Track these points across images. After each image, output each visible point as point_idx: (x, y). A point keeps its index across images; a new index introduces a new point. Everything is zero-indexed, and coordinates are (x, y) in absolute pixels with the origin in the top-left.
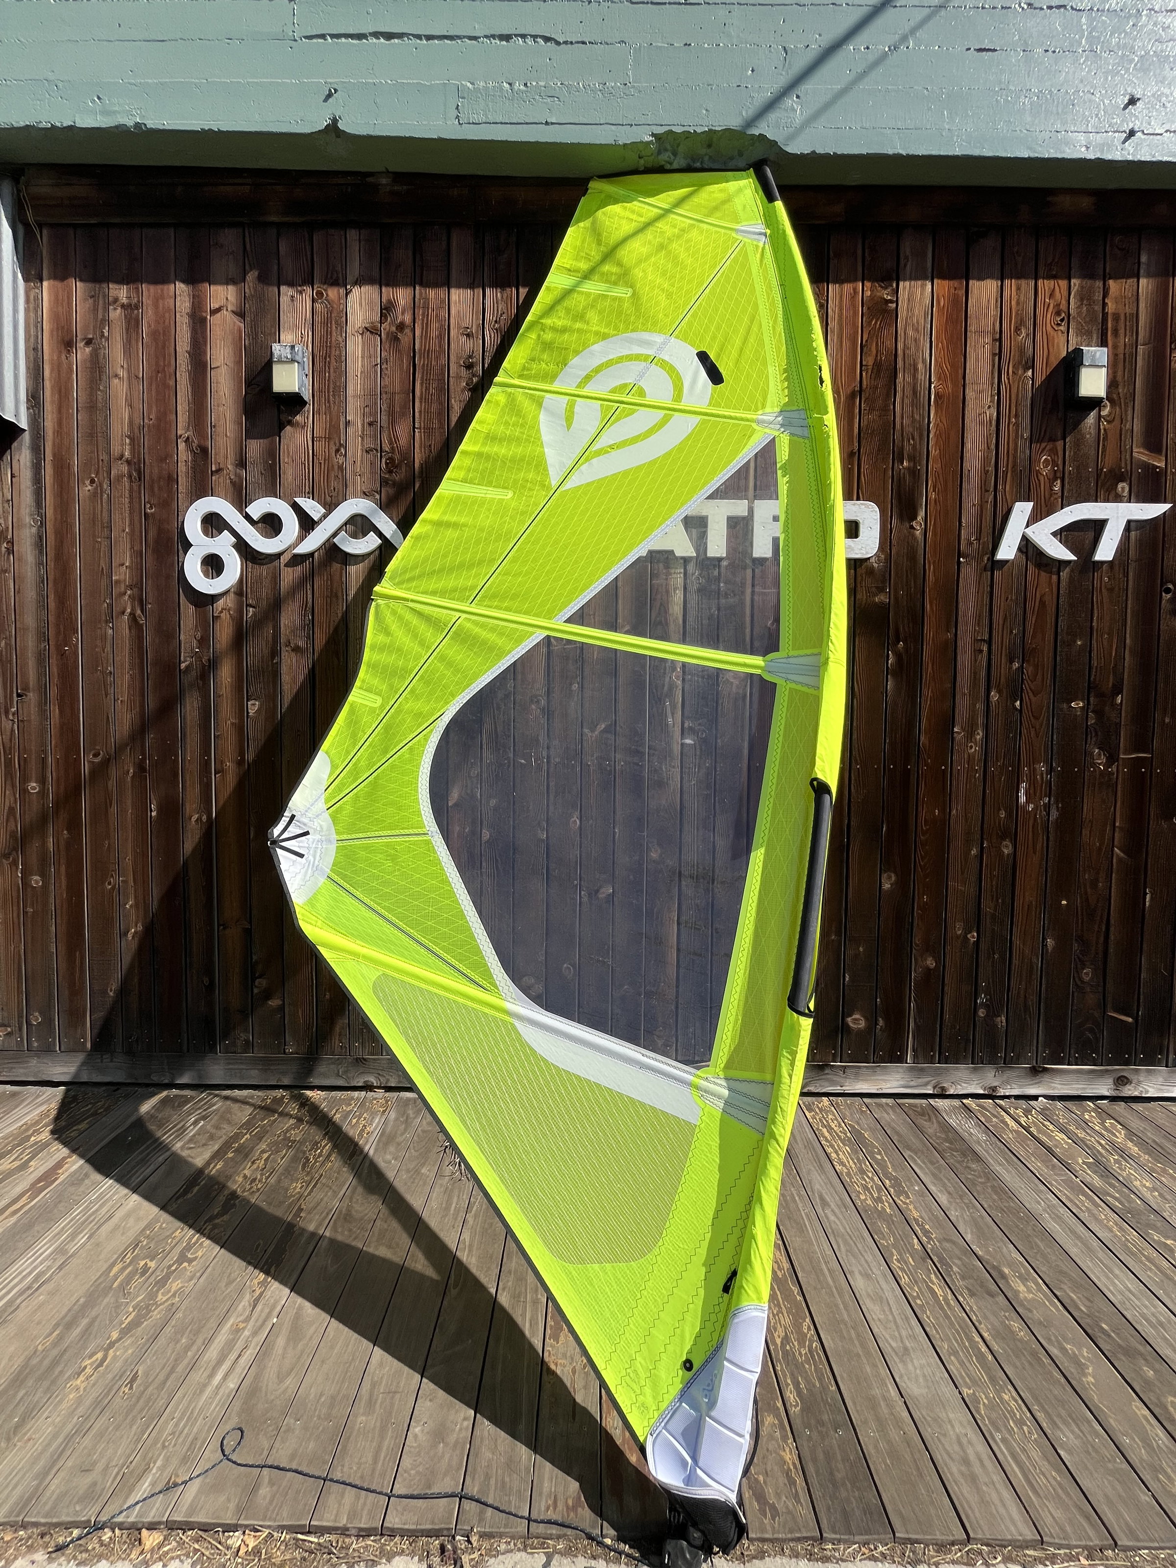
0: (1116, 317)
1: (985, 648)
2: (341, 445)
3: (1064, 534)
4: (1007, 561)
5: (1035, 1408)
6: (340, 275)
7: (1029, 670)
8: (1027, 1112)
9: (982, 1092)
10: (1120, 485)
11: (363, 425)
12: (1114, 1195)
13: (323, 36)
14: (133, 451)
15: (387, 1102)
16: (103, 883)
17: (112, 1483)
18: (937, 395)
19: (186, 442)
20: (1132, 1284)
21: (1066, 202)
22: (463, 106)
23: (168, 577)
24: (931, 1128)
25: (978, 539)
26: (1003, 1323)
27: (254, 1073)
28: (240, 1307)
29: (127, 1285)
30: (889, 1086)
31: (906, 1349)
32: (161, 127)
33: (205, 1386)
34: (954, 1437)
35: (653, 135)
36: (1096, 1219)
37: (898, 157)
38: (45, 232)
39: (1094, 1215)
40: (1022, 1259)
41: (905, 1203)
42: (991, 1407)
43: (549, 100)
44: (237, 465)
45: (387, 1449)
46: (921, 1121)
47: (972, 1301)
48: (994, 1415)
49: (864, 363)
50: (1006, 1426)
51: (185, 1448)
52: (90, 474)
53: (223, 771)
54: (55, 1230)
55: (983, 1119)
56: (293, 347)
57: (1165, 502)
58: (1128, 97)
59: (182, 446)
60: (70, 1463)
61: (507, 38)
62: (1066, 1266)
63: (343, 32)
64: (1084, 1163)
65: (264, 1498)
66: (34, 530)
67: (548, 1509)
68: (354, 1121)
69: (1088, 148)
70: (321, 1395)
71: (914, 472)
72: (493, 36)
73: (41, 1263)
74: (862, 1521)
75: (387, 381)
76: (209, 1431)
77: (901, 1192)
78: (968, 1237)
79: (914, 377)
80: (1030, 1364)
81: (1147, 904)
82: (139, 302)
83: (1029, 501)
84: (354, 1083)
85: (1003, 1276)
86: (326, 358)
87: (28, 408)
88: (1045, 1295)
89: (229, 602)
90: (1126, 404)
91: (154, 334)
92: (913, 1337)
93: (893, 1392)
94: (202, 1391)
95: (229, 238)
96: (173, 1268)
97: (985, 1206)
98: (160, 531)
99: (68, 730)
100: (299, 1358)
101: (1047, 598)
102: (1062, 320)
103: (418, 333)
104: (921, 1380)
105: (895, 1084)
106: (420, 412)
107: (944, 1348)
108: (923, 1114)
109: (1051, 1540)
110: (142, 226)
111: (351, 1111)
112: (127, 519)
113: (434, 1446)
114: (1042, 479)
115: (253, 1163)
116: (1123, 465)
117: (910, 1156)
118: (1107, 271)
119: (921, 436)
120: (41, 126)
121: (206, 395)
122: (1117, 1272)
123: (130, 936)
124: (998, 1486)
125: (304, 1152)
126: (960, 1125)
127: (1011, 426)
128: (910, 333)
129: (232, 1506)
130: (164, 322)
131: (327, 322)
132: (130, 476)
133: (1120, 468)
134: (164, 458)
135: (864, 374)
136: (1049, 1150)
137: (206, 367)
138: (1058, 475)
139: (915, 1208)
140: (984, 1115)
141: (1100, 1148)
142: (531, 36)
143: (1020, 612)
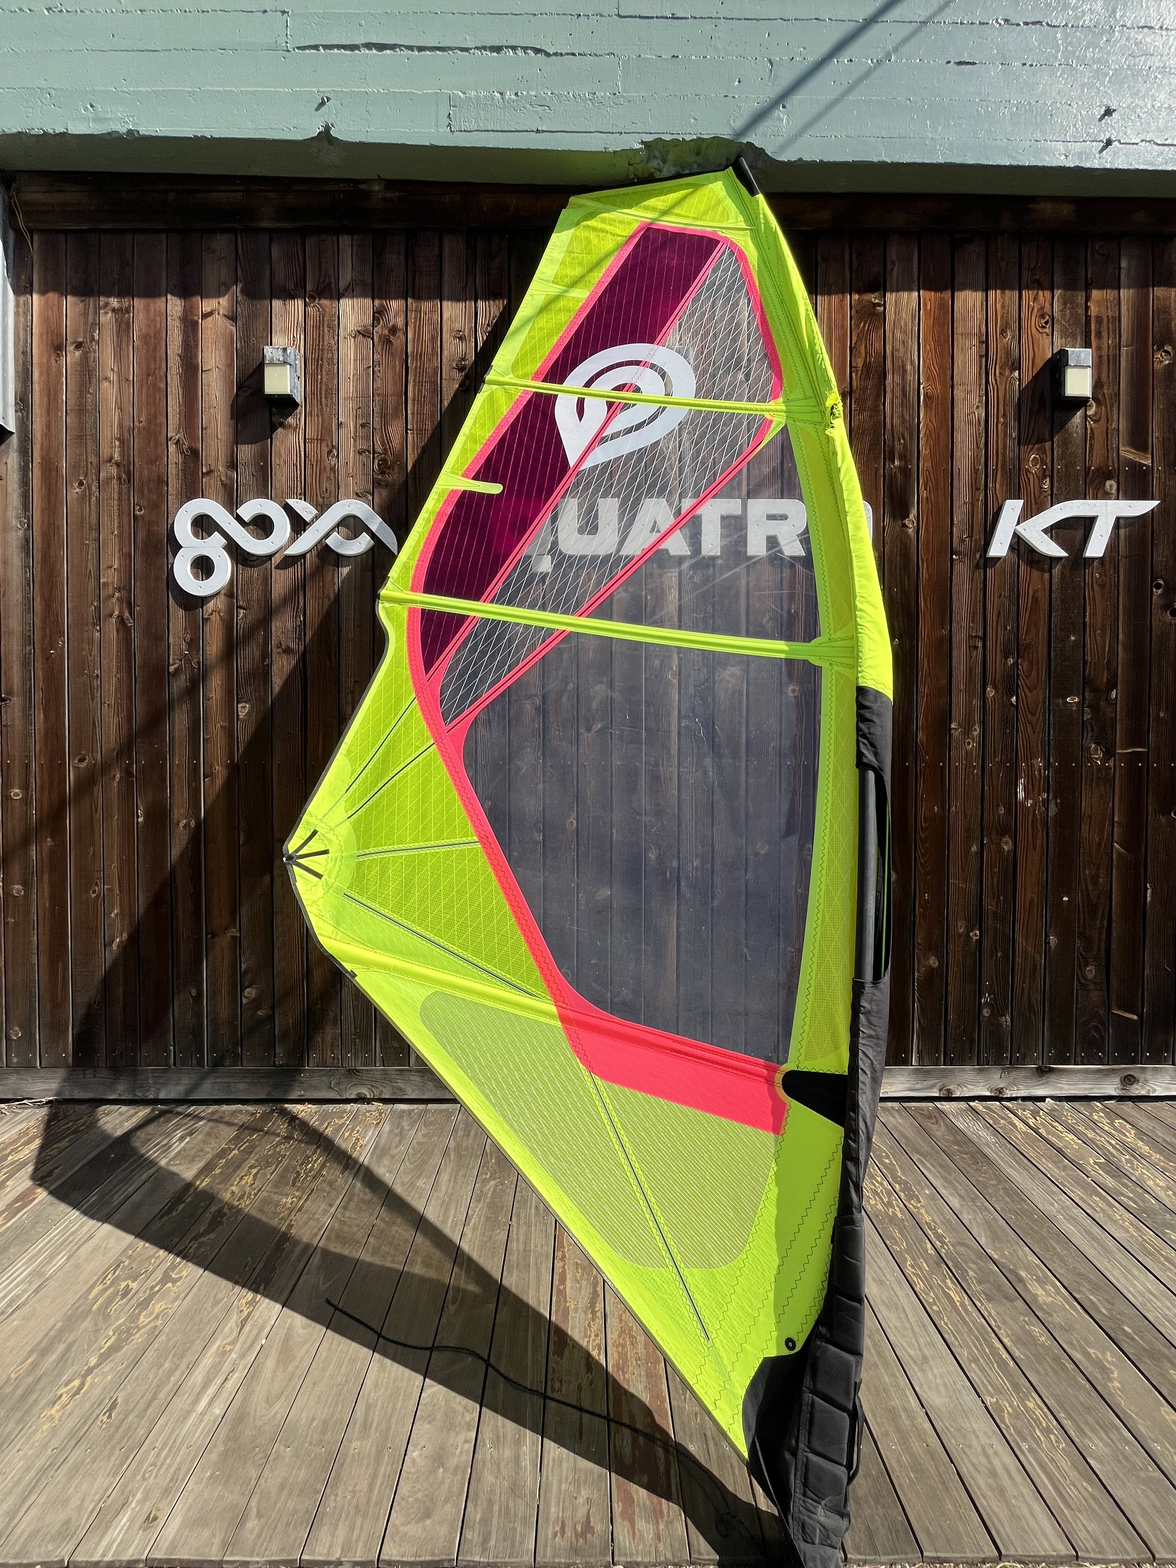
0: (1099, 320)
1: (980, 644)
2: (333, 447)
3: (1055, 531)
4: (999, 559)
5: (1061, 1416)
6: (333, 280)
7: (1024, 665)
8: (1035, 1114)
9: (988, 1094)
10: (1108, 483)
11: (355, 427)
12: (1128, 1194)
13: (316, 47)
14: (122, 454)
15: (380, 1114)
16: (87, 891)
17: (88, 1519)
18: (926, 395)
19: (176, 444)
20: (1152, 1284)
21: (1047, 208)
22: (455, 115)
23: (157, 579)
24: (939, 1131)
25: (970, 536)
26: (1023, 1328)
27: (242, 1086)
28: (227, 1328)
29: (107, 1307)
30: (894, 1089)
31: (924, 1357)
32: (154, 134)
33: (189, 1412)
34: (979, 1449)
35: (642, 142)
36: (1112, 1220)
37: (883, 165)
38: (36, 237)
39: (1109, 1216)
40: (1038, 1262)
41: (916, 1207)
42: (1016, 1415)
43: (539, 108)
44: (228, 467)
45: (384, 1476)
46: (928, 1124)
47: (990, 1306)
48: (1019, 1424)
49: (854, 365)
50: (1032, 1436)
51: (167, 1480)
52: (79, 476)
53: (212, 775)
54: (33, 1250)
55: (991, 1122)
56: (285, 350)
57: (1153, 499)
58: (1104, 109)
59: (172, 448)
60: (42, 1499)
61: (498, 49)
62: (1085, 1268)
63: (336, 43)
64: (1095, 1163)
65: (253, 1530)
66: (21, 533)
67: (555, 1535)
68: (347, 1134)
69: (1067, 156)
70: (313, 1420)
71: (905, 471)
72: (484, 48)
73: (16, 1286)
74: (888, 1540)
75: (379, 383)
76: (192, 1461)
77: (911, 1196)
78: (983, 1241)
79: (903, 378)
80: (1053, 1369)
81: (1149, 899)
82: (130, 306)
83: (1019, 499)
84: (347, 1096)
85: (1021, 1280)
86: (318, 361)
87: (16, 411)
88: (1064, 1298)
89: (219, 603)
90: (1112, 406)
91: (145, 338)
92: (932, 1344)
93: (914, 1402)
94: (185, 1418)
95: (221, 243)
96: (157, 1289)
97: (998, 1209)
98: (149, 532)
99: (54, 733)
100: (289, 1381)
101: (1040, 595)
102: (1046, 323)
103: (410, 336)
104: (942, 1389)
105: (901, 1087)
106: (413, 414)
107: (964, 1355)
108: (929, 1117)
109: (1086, 1555)
110: (134, 231)
111: (343, 1124)
112: (116, 521)
113: (434, 1471)
114: (1031, 477)
115: (241, 1178)
116: (1110, 463)
117: (919, 1160)
118: (1089, 276)
119: (911, 437)
120: (32, 132)
121: (197, 397)
122: (1136, 1273)
123: (115, 946)
124: (1028, 1499)
125: (295, 1167)
126: (968, 1128)
127: (1000, 425)
128: (898, 335)
129: (217, 1541)
130: (155, 326)
131: (319, 326)
132: (119, 478)
133: (1108, 466)
134: (154, 460)
135: (854, 375)
136: (1059, 1151)
137: (198, 370)
138: (1047, 473)
139: (926, 1211)
140: (991, 1117)
141: (1110, 1148)
142: (522, 48)
143: (1014, 609)
